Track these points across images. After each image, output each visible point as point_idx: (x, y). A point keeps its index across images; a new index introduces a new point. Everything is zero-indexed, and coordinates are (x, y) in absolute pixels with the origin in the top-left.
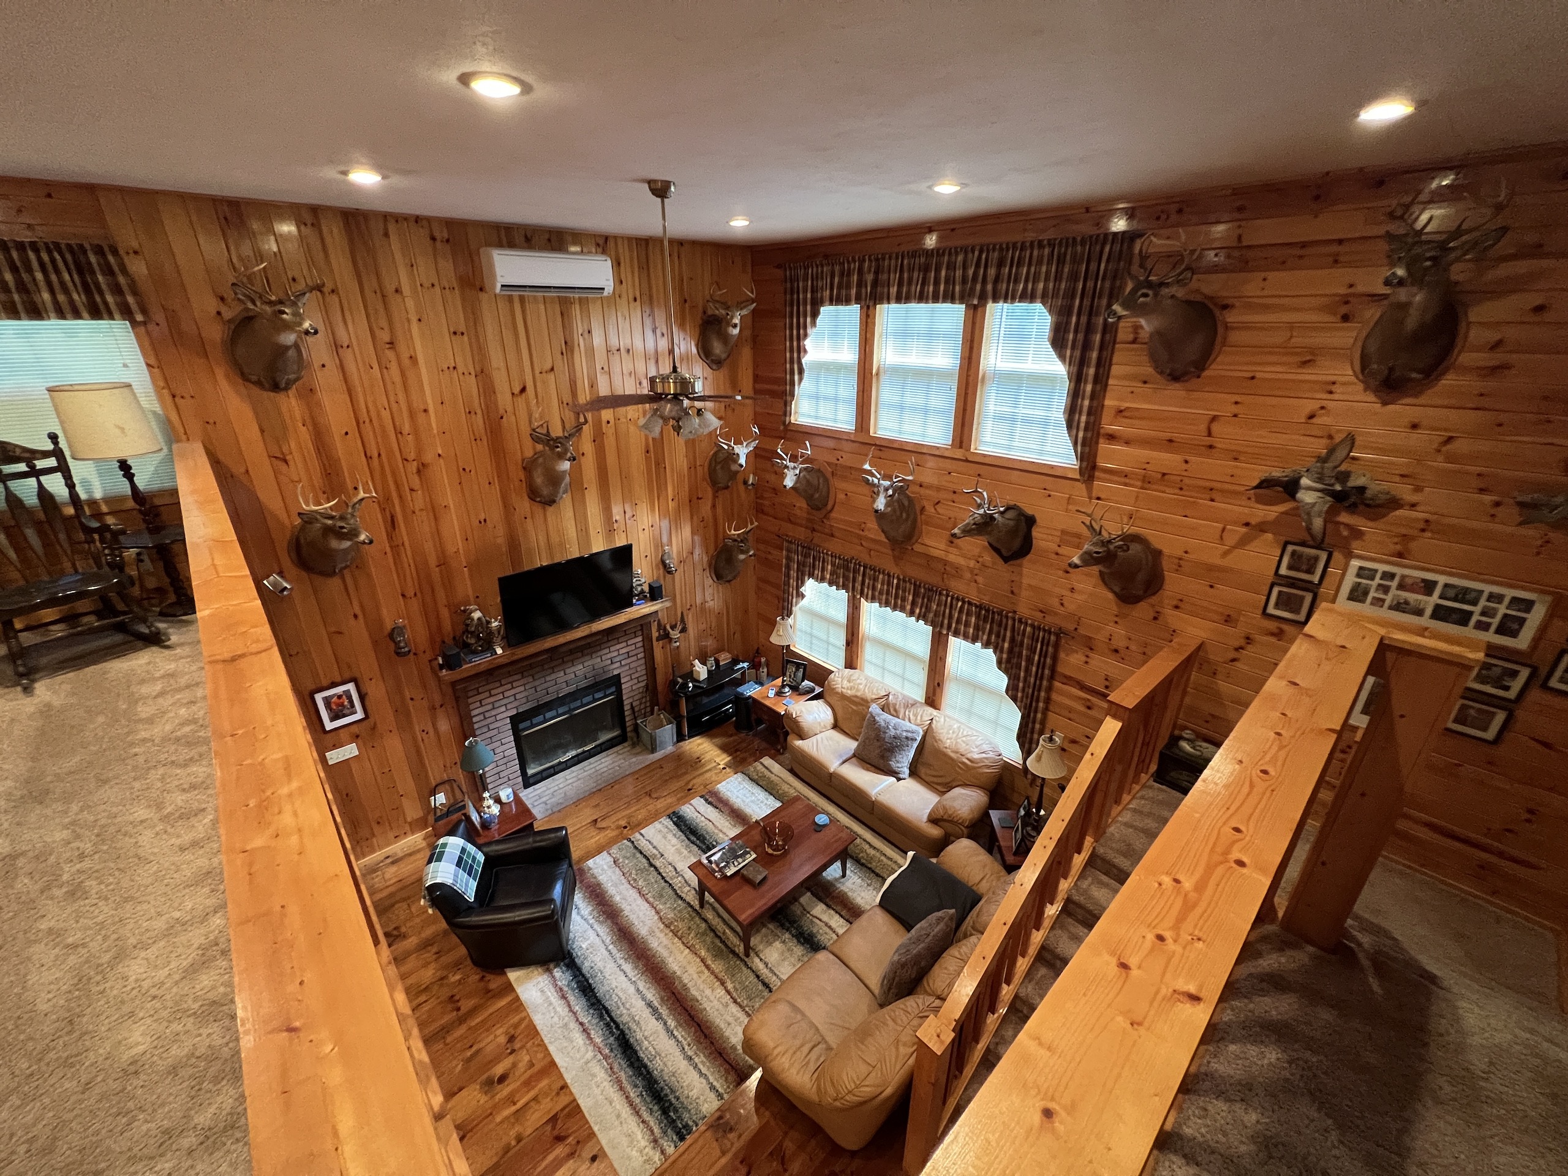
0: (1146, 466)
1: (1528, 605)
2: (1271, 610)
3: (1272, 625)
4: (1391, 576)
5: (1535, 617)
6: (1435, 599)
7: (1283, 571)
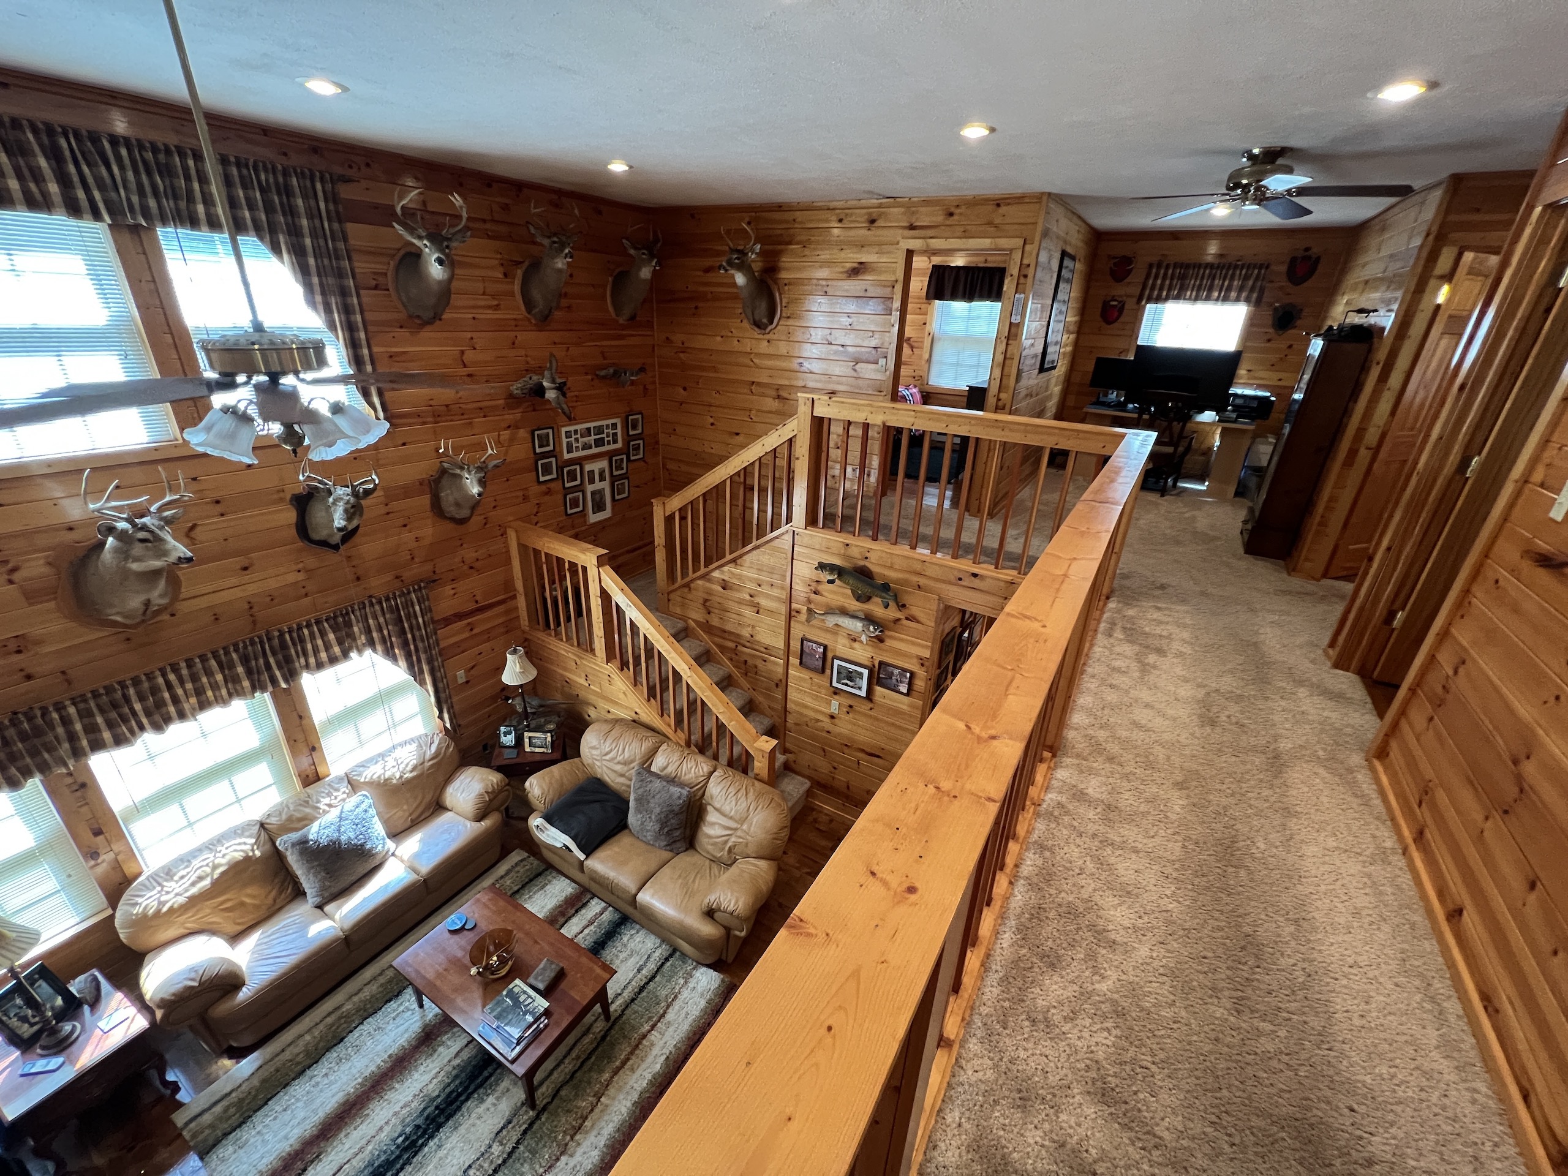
0: (431, 403)
1: (614, 426)
2: (542, 479)
3: (544, 488)
4: (576, 432)
5: (619, 431)
6: (593, 437)
7: (538, 450)
